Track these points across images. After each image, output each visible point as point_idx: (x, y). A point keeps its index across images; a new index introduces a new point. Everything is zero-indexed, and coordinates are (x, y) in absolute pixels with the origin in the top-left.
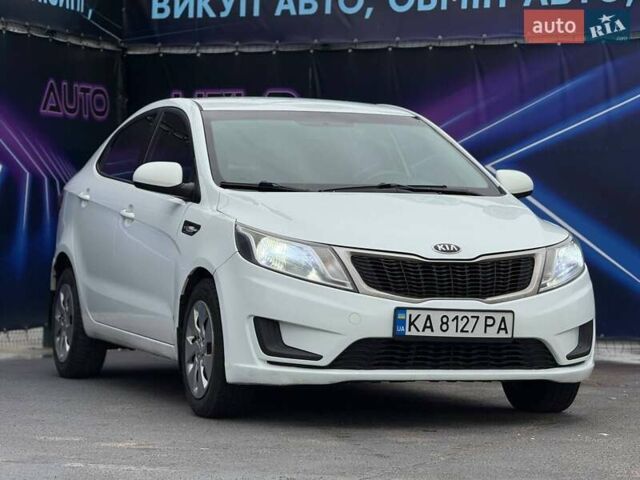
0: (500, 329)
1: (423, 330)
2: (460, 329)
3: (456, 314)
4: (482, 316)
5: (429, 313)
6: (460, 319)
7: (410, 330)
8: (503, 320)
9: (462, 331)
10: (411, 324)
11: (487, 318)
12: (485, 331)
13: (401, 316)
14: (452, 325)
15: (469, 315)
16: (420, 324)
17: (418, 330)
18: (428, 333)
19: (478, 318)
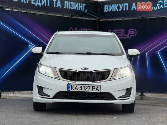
0: (96, 90)
1: (75, 90)
2: (85, 89)
3: (84, 85)
4: (91, 86)
5: (76, 85)
6: (85, 87)
7: (71, 89)
8: (97, 87)
9: (86, 90)
10: (72, 88)
11: (93, 87)
12: (92, 90)
13: (69, 86)
14: (83, 88)
15: (88, 86)
16: (74, 88)
17: (74, 90)
18: (76, 90)
19: (90, 87)
